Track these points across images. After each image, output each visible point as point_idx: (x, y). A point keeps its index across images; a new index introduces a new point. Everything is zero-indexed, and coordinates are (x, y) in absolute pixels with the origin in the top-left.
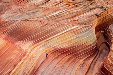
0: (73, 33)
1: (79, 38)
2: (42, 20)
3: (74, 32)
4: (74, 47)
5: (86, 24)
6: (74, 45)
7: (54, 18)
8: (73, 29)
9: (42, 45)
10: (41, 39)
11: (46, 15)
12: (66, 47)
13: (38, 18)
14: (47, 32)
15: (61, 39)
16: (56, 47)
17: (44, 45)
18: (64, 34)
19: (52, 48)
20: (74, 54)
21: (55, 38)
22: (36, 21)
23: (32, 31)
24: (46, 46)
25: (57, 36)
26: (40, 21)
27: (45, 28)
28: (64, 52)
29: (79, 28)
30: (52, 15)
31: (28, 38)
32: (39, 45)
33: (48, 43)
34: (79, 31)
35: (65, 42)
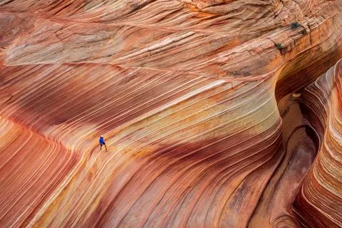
0: (212, 99)
1: (229, 115)
2: (121, 64)
3: (215, 97)
4: (215, 139)
5: (249, 75)
6: (216, 135)
7: (157, 58)
8: (213, 89)
9: (123, 135)
10: (121, 118)
11: (135, 48)
12: (193, 141)
13: (110, 56)
14: (137, 98)
15: (179, 118)
16: (164, 142)
17: (128, 137)
18: (188, 103)
19: (153, 144)
20: (216, 162)
21: (160, 115)
22: (104, 65)
23: (93, 96)
24: (134, 138)
25: (165, 110)
26: (117, 67)
28: (189, 156)
29: (229, 86)
30: (150, 48)
31: (82, 116)
32: (113, 136)
33: (140, 129)
34: (227, 96)
35: (190, 128)
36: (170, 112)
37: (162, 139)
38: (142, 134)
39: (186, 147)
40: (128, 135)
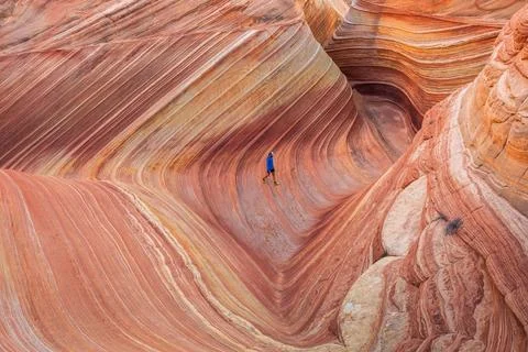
0: (250, 58)
1: (284, 73)
2: (62, 45)
3: (254, 55)
4: (282, 108)
5: (282, 18)
6: (281, 103)
7: (129, 22)
8: (245, 44)
9: (131, 147)
11: (73, 19)
12: (252, 121)
13: (26, 40)
15: (214, 98)
16: (207, 135)
17: (142, 147)
18: (217, 71)
19: (191, 144)
20: (298, 136)
21: (179, 101)
22: (24, 56)
24: (152, 146)
25: (185, 91)
26: (55, 52)
27: (105, 73)
29: (266, 36)
31: (26, 143)
32: (112, 156)
33: (157, 131)
34: (269, 49)
35: (238, 104)
36: (195, 92)
37: (202, 134)
38: (165, 137)
39: (245, 133)
40: (140, 146)
